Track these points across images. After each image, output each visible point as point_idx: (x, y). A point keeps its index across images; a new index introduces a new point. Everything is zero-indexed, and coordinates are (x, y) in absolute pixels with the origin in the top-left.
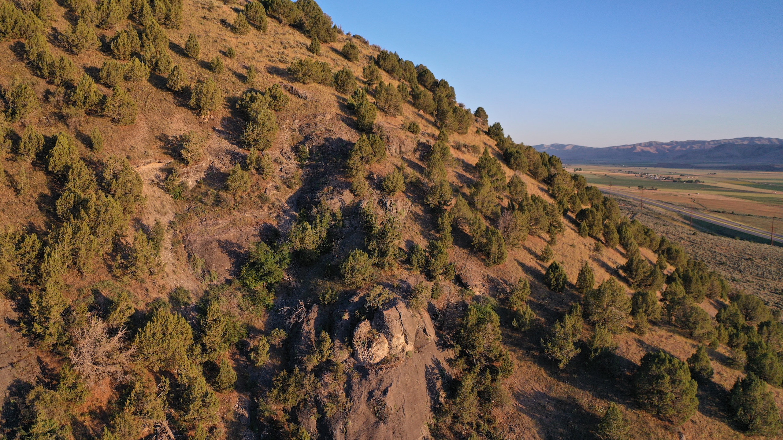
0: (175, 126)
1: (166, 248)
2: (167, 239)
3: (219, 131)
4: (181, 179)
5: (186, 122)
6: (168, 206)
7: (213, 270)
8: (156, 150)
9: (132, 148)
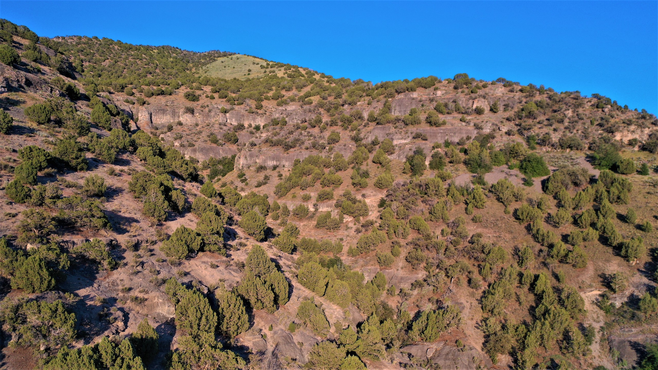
0: (611, 268)
1: (596, 342)
2: (598, 337)
3: (641, 271)
4: (610, 302)
5: (619, 265)
6: (601, 318)
7: (624, 360)
8: (597, 283)
9: (583, 282)
